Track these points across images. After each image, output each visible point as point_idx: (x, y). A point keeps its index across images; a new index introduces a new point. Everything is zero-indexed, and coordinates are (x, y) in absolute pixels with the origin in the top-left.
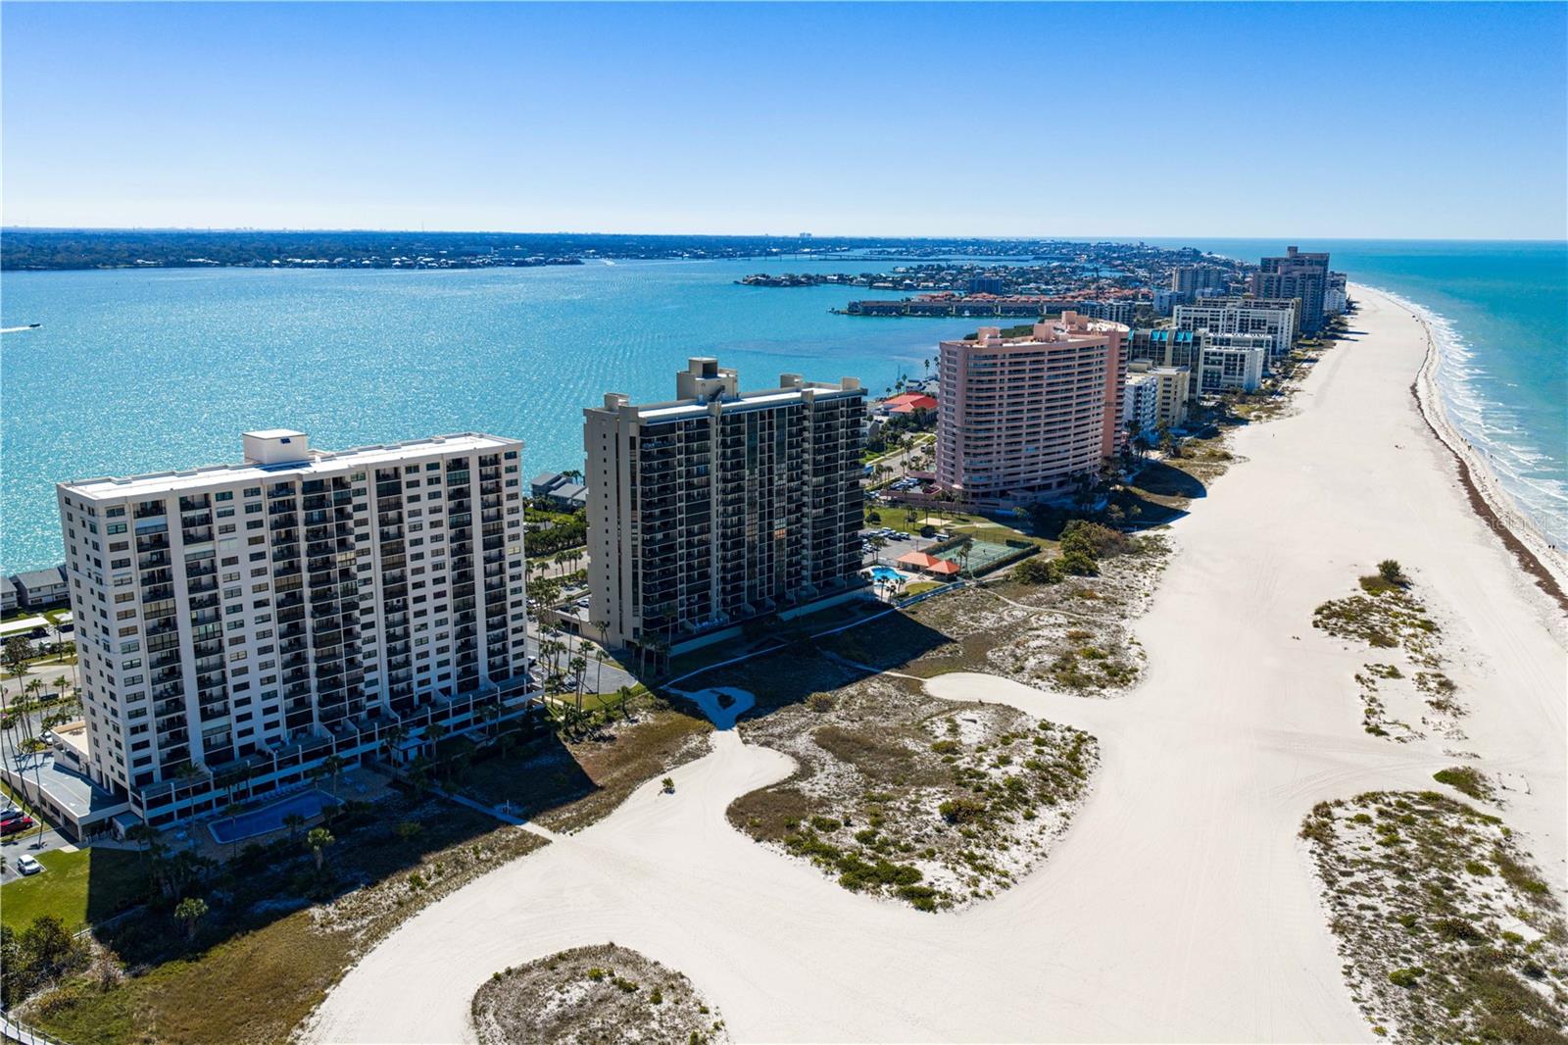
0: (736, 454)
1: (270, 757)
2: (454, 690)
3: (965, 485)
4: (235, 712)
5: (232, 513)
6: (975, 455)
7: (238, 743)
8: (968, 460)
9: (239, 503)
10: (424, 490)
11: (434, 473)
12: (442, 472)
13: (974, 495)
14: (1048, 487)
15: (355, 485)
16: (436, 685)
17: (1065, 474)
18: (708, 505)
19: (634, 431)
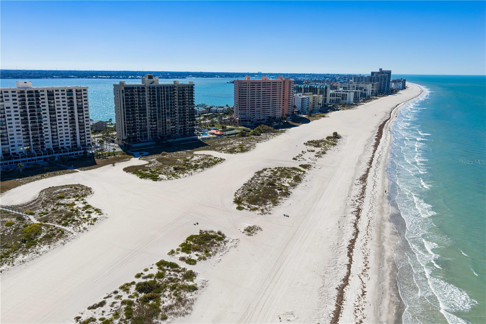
1: (19, 155)
2: (71, 147)
3: (239, 118)
4: (11, 144)
5: (8, 96)
6: (242, 110)
7: (11, 152)
8: (240, 111)
9: (10, 94)
10: (60, 96)
11: (63, 92)
12: (65, 92)
13: (242, 121)
15: (41, 93)
16: (65, 145)
18: (145, 110)
19: (123, 89)
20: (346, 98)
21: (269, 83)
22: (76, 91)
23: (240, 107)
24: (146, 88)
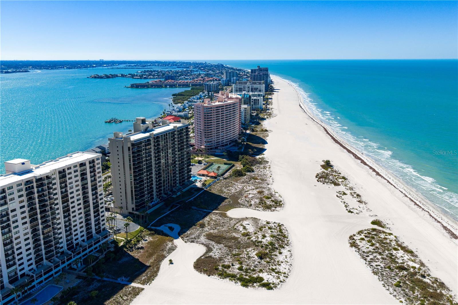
0: (158, 148)
1: (33, 276)
2: (86, 240)
3: (205, 146)
4: (18, 263)
5: (13, 193)
6: (208, 137)
8: (206, 139)
9: (15, 189)
10: (73, 175)
11: (76, 169)
12: (78, 168)
13: (208, 149)
14: (227, 145)
15: (53, 177)
16: (80, 239)
17: (231, 140)
18: (151, 166)
19: (129, 145)
20: (258, 103)
21: (230, 105)
22: (90, 163)
23: (205, 135)
24: (151, 139)
